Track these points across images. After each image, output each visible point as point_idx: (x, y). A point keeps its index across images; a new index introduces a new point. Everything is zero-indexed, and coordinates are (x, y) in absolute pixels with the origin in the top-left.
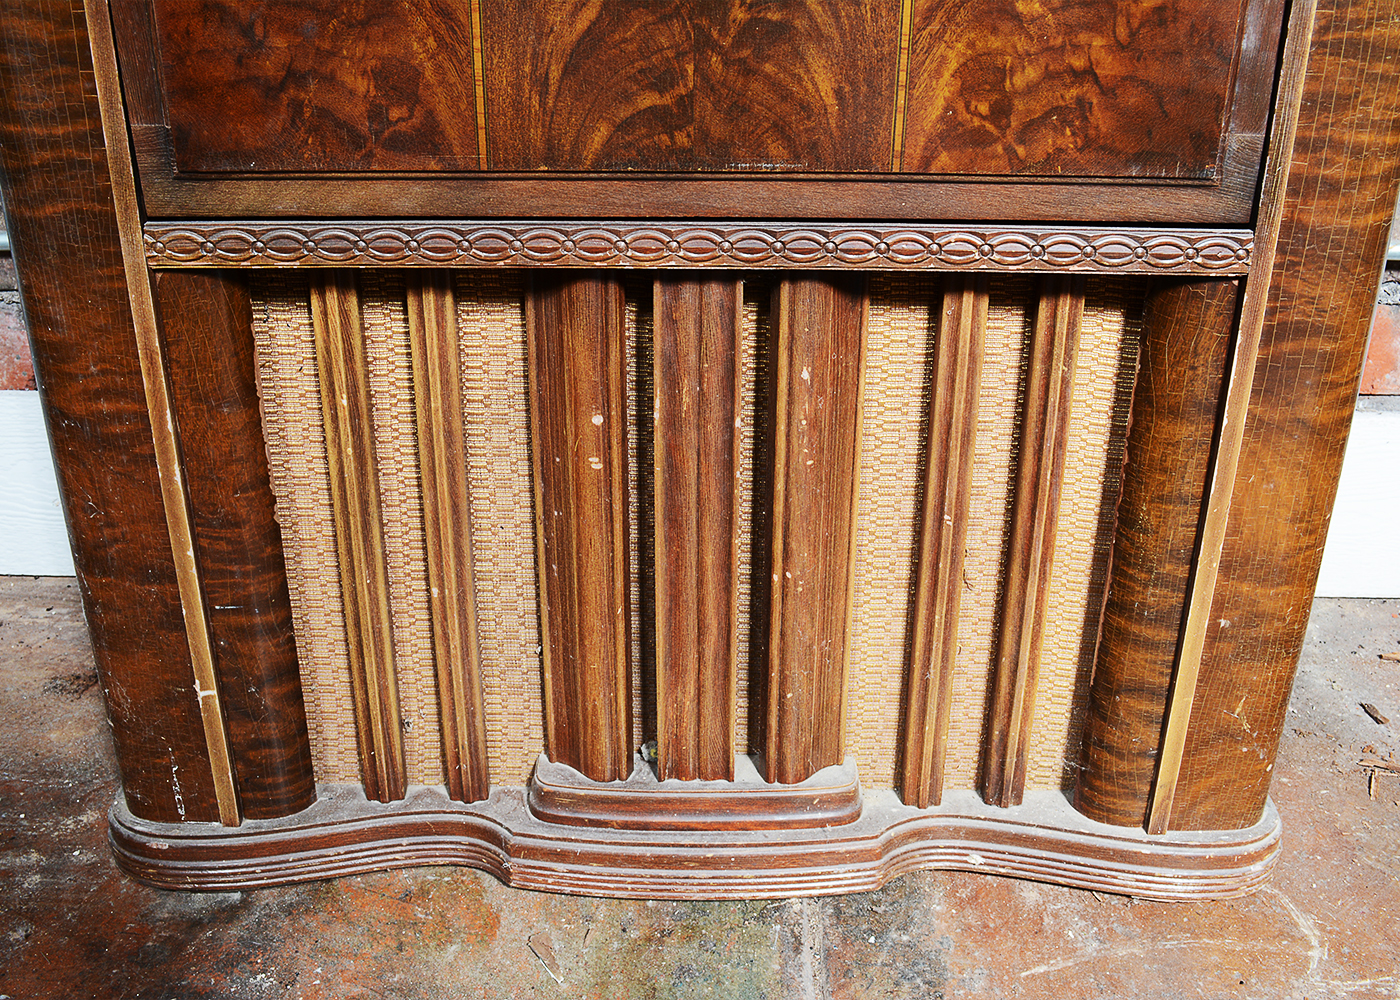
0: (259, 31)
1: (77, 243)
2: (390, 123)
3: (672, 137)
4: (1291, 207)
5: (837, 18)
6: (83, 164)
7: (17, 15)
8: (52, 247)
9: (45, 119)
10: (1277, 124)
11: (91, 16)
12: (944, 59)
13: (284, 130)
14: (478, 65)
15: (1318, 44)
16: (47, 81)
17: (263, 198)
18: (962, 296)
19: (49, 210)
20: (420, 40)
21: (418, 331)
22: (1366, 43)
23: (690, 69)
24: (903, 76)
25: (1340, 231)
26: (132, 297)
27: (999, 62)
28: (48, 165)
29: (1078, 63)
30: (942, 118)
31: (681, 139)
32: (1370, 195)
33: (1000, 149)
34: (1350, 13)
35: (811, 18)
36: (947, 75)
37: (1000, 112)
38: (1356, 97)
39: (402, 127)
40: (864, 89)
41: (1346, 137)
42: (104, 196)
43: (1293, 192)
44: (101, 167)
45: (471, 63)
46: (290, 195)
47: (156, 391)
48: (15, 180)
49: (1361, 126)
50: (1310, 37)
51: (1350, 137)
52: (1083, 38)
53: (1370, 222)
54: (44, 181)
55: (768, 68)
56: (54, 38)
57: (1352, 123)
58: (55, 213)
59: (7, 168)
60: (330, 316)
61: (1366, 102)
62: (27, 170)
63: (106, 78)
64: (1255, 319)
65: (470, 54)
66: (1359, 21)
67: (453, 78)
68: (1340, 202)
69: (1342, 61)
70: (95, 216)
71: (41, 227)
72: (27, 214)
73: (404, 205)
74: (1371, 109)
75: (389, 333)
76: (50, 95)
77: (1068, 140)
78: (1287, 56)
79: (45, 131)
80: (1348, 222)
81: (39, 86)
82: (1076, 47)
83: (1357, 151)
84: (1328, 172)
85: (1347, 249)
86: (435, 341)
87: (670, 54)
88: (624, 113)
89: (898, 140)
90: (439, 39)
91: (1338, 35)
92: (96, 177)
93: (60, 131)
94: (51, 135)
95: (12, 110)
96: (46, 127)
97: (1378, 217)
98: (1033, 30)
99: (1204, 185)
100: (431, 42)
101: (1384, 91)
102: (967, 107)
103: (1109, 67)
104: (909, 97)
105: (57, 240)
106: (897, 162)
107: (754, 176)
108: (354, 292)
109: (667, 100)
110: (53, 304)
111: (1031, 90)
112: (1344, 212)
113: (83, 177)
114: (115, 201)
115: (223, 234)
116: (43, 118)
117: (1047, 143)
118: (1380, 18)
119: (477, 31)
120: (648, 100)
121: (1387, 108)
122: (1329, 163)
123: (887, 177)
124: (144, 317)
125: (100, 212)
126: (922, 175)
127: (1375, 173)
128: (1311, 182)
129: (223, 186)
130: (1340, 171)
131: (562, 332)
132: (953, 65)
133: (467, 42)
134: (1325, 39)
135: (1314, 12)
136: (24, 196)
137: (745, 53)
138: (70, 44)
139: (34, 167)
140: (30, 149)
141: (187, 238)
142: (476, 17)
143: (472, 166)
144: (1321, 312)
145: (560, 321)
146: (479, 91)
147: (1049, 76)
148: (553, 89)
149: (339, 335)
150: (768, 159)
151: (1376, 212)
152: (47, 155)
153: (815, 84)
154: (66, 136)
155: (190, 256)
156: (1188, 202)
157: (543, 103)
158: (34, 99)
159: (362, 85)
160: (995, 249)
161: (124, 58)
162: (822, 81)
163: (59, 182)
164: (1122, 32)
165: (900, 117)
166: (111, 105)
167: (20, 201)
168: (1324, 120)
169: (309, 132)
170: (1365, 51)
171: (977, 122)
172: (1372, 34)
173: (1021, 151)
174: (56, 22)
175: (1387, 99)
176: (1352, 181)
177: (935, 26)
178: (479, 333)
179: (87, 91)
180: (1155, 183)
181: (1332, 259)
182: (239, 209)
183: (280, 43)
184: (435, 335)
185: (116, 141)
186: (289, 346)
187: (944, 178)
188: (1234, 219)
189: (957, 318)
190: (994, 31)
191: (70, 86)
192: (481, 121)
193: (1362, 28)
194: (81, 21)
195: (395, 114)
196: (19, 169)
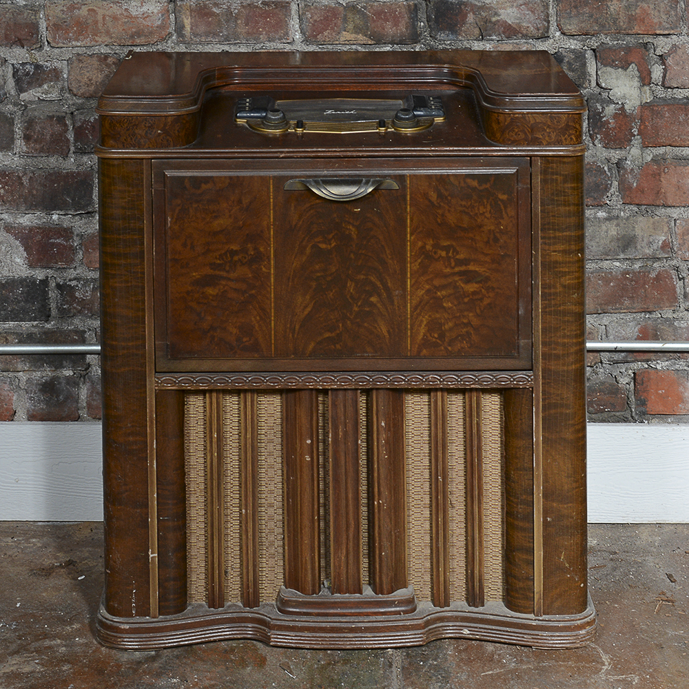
0: (203, 314)
1: (131, 381)
2: (243, 342)
3: (335, 346)
4: (544, 364)
5: (387, 309)
6: (137, 355)
7: (122, 308)
8: (121, 382)
10: (535, 337)
11: (147, 309)
12: (422, 321)
13: (208, 344)
14: (273, 325)
15: (544, 312)
16: (129, 328)
17: (197, 366)
18: (437, 394)
19: (123, 370)
20: (254, 317)
21: (244, 409)
22: (560, 311)
23: (341, 325)
24: (409, 326)
25: (564, 371)
26: (148, 399)
27: (440, 321)
28: (125, 355)
29: (465, 321)
30: (423, 339)
31: (338, 346)
32: (572, 359)
33: (443, 348)
34: (553, 302)
35: (379, 309)
36: (423, 326)
37: (442, 336)
38: (560, 328)
39: (247, 343)
40: (397, 330)
41: (559, 341)
42: (143, 366)
43: (544, 359)
44: (144, 356)
45: (271, 324)
46: (207, 365)
47: (151, 433)
48: (112, 359)
49: (564, 337)
50: (541, 310)
52: (466, 313)
53: (574, 368)
54: (122, 360)
55: (366, 324)
56: (134, 315)
57: (560, 336)
59: (105, 355)
60: (213, 404)
61: (564, 329)
62: (117, 357)
63: (149, 328)
64: (539, 402)
65: (271, 321)
66: (556, 304)
67: (264, 328)
68: (561, 362)
69: (553, 317)
70: (139, 372)
71: (119, 375)
72: (114, 371)
73: (245, 368)
74: (566, 331)
76: (129, 333)
77: (465, 345)
78: (534, 317)
79: (126, 344)
80: (565, 368)
81: (126, 330)
82: (464, 316)
83: (564, 345)
84: (555, 352)
85: (567, 377)
86: (250, 413)
87: (334, 321)
88: (319, 339)
89: (409, 346)
90: (260, 317)
91: (550, 309)
92: (142, 359)
93: (131, 344)
94: (127, 346)
95: (115, 337)
97: (579, 365)
98: (449, 311)
99: (513, 357)
100: (258, 318)
101: (569, 326)
102: (431, 336)
103: (475, 322)
104: (411, 333)
105: (124, 379)
106: (409, 353)
107: (362, 357)
109: (333, 334)
110: (118, 401)
111: (451, 329)
112: (564, 365)
113: (136, 359)
114: (147, 367)
115: (182, 378)
116: (126, 340)
117: (458, 346)
118: (563, 304)
119: (273, 314)
120: (327, 335)
121: (572, 331)
122: (555, 349)
123: (406, 357)
124: (151, 407)
125: (141, 370)
126: (418, 356)
127: (572, 352)
128: (550, 355)
129: (184, 362)
130: (559, 351)
131: (296, 410)
132: (425, 323)
133: (270, 318)
134: (546, 310)
135: (540, 303)
136: (114, 365)
137: (358, 320)
138: (139, 317)
139: (120, 356)
140: (119, 350)
141: (170, 380)
142: (273, 310)
143: (269, 355)
144: (562, 399)
145: (295, 405)
146: (273, 332)
147: (456, 325)
148: (296, 332)
149: (216, 411)
150: (367, 352)
151: (575, 364)
152: (125, 352)
153: (381, 330)
154: (132, 346)
155: (170, 385)
156: (509, 363)
157: (293, 336)
158: (123, 334)
159: (235, 331)
160: (445, 380)
161: (156, 321)
162: (384, 329)
163: (128, 361)
164: (478, 311)
165: (409, 339)
166: (150, 336)
167: (112, 367)
168: (550, 335)
169: (216, 345)
170: (560, 313)
171: (434, 340)
172: (561, 308)
173: (450, 348)
174: (135, 310)
175: (571, 328)
176: (565, 354)
177: (418, 311)
179: (142, 332)
180: (496, 357)
181: (562, 381)
182: (188, 369)
183: (210, 318)
184: (250, 411)
185: (150, 347)
187: (425, 357)
188: (526, 368)
189: (436, 402)
190: (437, 312)
191: (136, 330)
192: (273, 342)
193: (558, 307)
194: (144, 310)
195: (245, 339)
196: (114, 356)
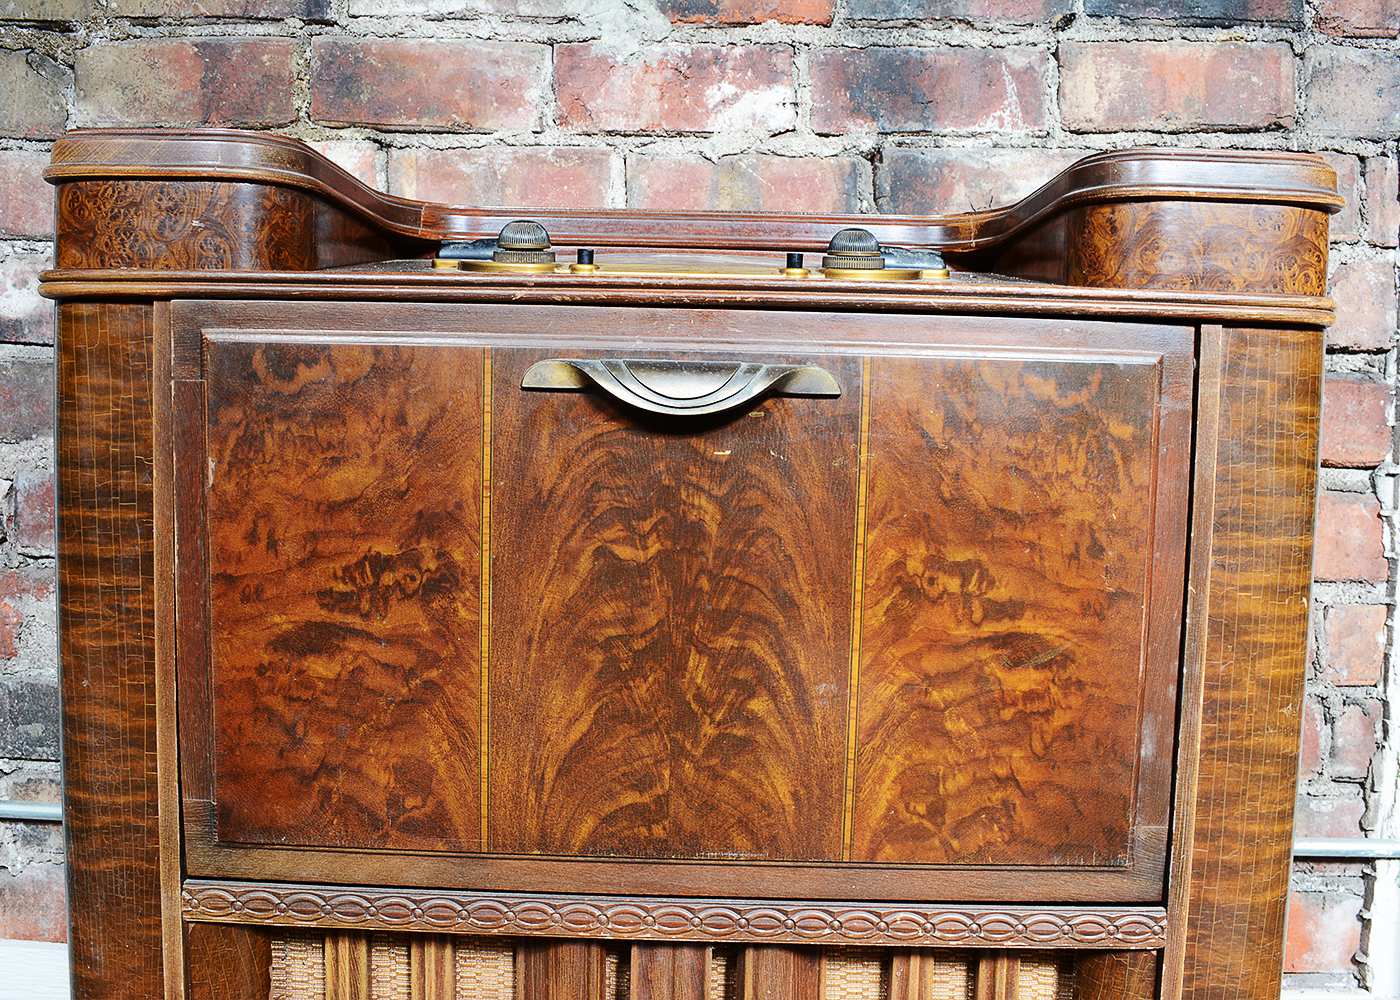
0: (300, 730)
1: (123, 895)
2: (405, 810)
3: (650, 830)
4: (1197, 888)
5: (793, 734)
6: (138, 829)
7: (99, 704)
8: (101, 899)
9: (110, 789)
10: (1178, 819)
11: (161, 710)
12: (885, 768)
13: (314, 811)
14: (484, 765)
15: (1207, 752)
16: (117, 759)
17: (290, 865)
18: (909, 959)
19: (103, 865)
20: (436, 743)
21: (419, 979)
22: (1248, 751)
23: (667, 773)
24: (850, 782)
25: (1243, 907)
26: (165, 945)
27: (933, 771)
28: (107, 828)
29: (1002, 771)
30: (885, 817)
31: (658, 831)
32: (1266, 875)
33: (937, 842)
34: (1231, 726)
35: (770, 734)
36: (888, 781)
37: (936, 812)
38: (1244, 795)
39: (416, 813)
40: (817, 792)
41: (1239, 828)
42: (152, 856)
43: (1197, 875)
44: (153, 833)
45: (479, 764)
46: (314, 864)
48: (77, 837)
49: (1251, 818)
50: (1198, 747)
51: (1242, 828)
52: (1004, 750)
53: (1269, 898)
54: (102, 841)
55: (734, 774)
56: (128, 724)
57: (1242, 815)
58: (107, 868)
59: (72, 827)
60: (341, 963)
61: (1253, 798)
62: (88, 831)
63: (167, 760)
64: (1175, 987)
65: (478, 756)
66: (1239, 732)
67: (462, 775)
68: (1240, 883)
69: (1228, 765)
70: (142, 873)
71: (94, 879)
72: (84, 867)
73: (413, 877)
74: (1258, 804)
75: (394, 974)
76: (117, 771)
77: (996, 835)
78: (1181, 763)
79: (109, 799)
80: (1248, 900)
81: (109, 762)
82: (998, 758)
83: (1250, 839)
84: (1226, 857)
85: (1250, 923)
86: (434, 989)
87: (650, 761)
88: (608, 808)
89: (848, 835)
90: (452, 743)
91: (1222, 744)
92: (148, 840)
93: (122, 800)
94: (114, 803)
95: (84, 780)
96: (110, 796)
97: (1274, 894)
98: (961, 744)
99: (1119, 870)
100: (445, 745)
101: (1266, 789)
102: (907, 808)
103: (1028, 774)
104: (856, 799)
105: (106, 891)
106: (846, 854)
107: (720, 862)
108: (364, 942)
109: (646, 798)
110: (94, 946)
111: (961, 793)
112: (1244, 891)
113: (136, 839)
114: (161, 863)
115: (252, 895)
116: (108, 788)
117: (978, 837)
118: (1256, 730)
119: (485, 738)
120: (630, 798)
121: (1271, 802)
122: (1226, 850)
123: (838, 865)
125: (147, 869)
126: (870, 863)
127: (1268, 857)
128: (1213, 867)
129: (256, 853)
130: (1237, 855)
131: (548, 986)
132: (894, 773)
133: (476, 747)
134: (1212, 747)
135: (1200, 727)
136: (83, 851)
137: (714, 761)
138: (140, 731)
139: (95, 828)
140: (94, 813)
141: (220, 897)
142: (485, 726)
143: (474, 849)
144: (1233, 978)
145: (547, 976)
146: (484, 786)
147: (977, 781)
148: (547, 787)
149: (347, 980)
150: (733, 849)
151: (1272, 890)
152: (108, 819)
153: (774, 788)
154: (126, 805)
155: (221, 913)
156: (1106, 885)
157: (538, 799)
158: (104, 773)
159: (383, 778)
160: (937, 927)
161: (183, 744)
162: (780, 785)
163: (115, 842)
164: (1038, 746)
165: (848, 815)
166: (168, 783)
167: (79, 856)
168: (1218, 814)
169: (335, 814)
170: (1247, 756)
171: (916, 820)
172: (1252, 742)
173: (955, 844)
174: (131, 712)
175: (1271, 795)
176: (1248, 864)
177: (877, 741)
178: (474, 978)
179: (148, 769)
180: (1075, 869)
181: (1238, 931)
182: (268, 873)
183: (317, 741)
184: (433, 984)
185: (168, 811)
186: (302, 982)
187: (889, 866)
188: (1148, 898)
189: (906, 978)
190: (928, 745)
191: (135, 764)
192: (484, 811)
193: (1242, 738)
194: (152, 712)
195: (410, 802)
196: (82, 829)
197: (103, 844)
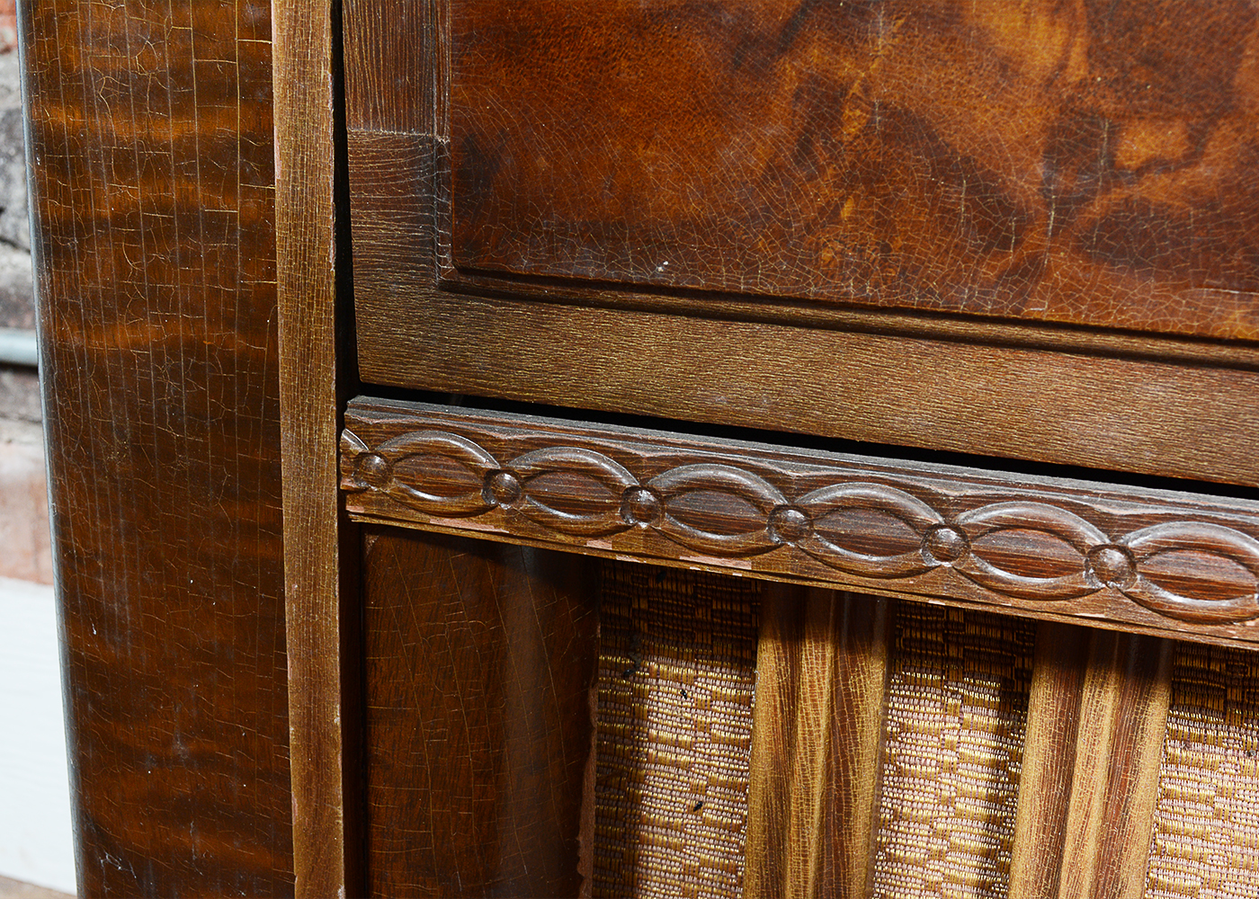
1: (179, 429)
2: (1116, 173)
6: (217, 226)
8: (121, 430)
9: (139, 98)
13: (774, 170)
17: (676, 365)
19: (123, 335)
21: (1045, 781)
26: (291, 588)
28: (133, 220)
39: (1157, 188)
42: (257, 315)
44: (259, 239)
47: (318, 834)
48: (63, 251)
54: (120, 260)
58: (136, 345)
60: (806, 706)
62: (83, 229)
70: (229, 365)
71: (101, 377)
75: (949, 757)
76: (158, 35)
79: (136, 131)
86: (1095, 822)
92: (245, 263)
93: (170, 131)
94: (149, 142)
95: (67, 69)
96: (140, 117)
105: (132, 413)
108: (879, 646)
113: (211, 257)
114: (281, 332)
115: (551, 455)
116: (135, 94)
124: (313, 643)
125: (242, 354)
129: (570, 320)
136: (73, 293)
139: (101, 222)
140: (97, 174)
141: (454, 454)
149: (820, 758)
152: (135, 193)
154: (184, 148)
155: (454, 504)
158: (119, 44)
159: (1044, 46)
163: (155, 267)
166: (303, 70)
167: (65, 306)
169: (847, 183)
178: (1208, 801)
179: (247, 30)
182: (604, 392)
184: (1097, 806)
185: (303, 167)
186: (677, 744)
191: (208, 13)
195: (1139, 144)
196: (68, 223)
197: (122, 269)
